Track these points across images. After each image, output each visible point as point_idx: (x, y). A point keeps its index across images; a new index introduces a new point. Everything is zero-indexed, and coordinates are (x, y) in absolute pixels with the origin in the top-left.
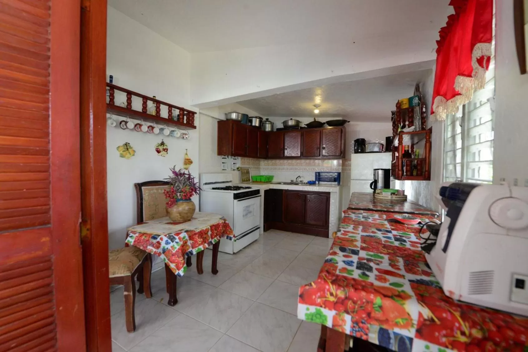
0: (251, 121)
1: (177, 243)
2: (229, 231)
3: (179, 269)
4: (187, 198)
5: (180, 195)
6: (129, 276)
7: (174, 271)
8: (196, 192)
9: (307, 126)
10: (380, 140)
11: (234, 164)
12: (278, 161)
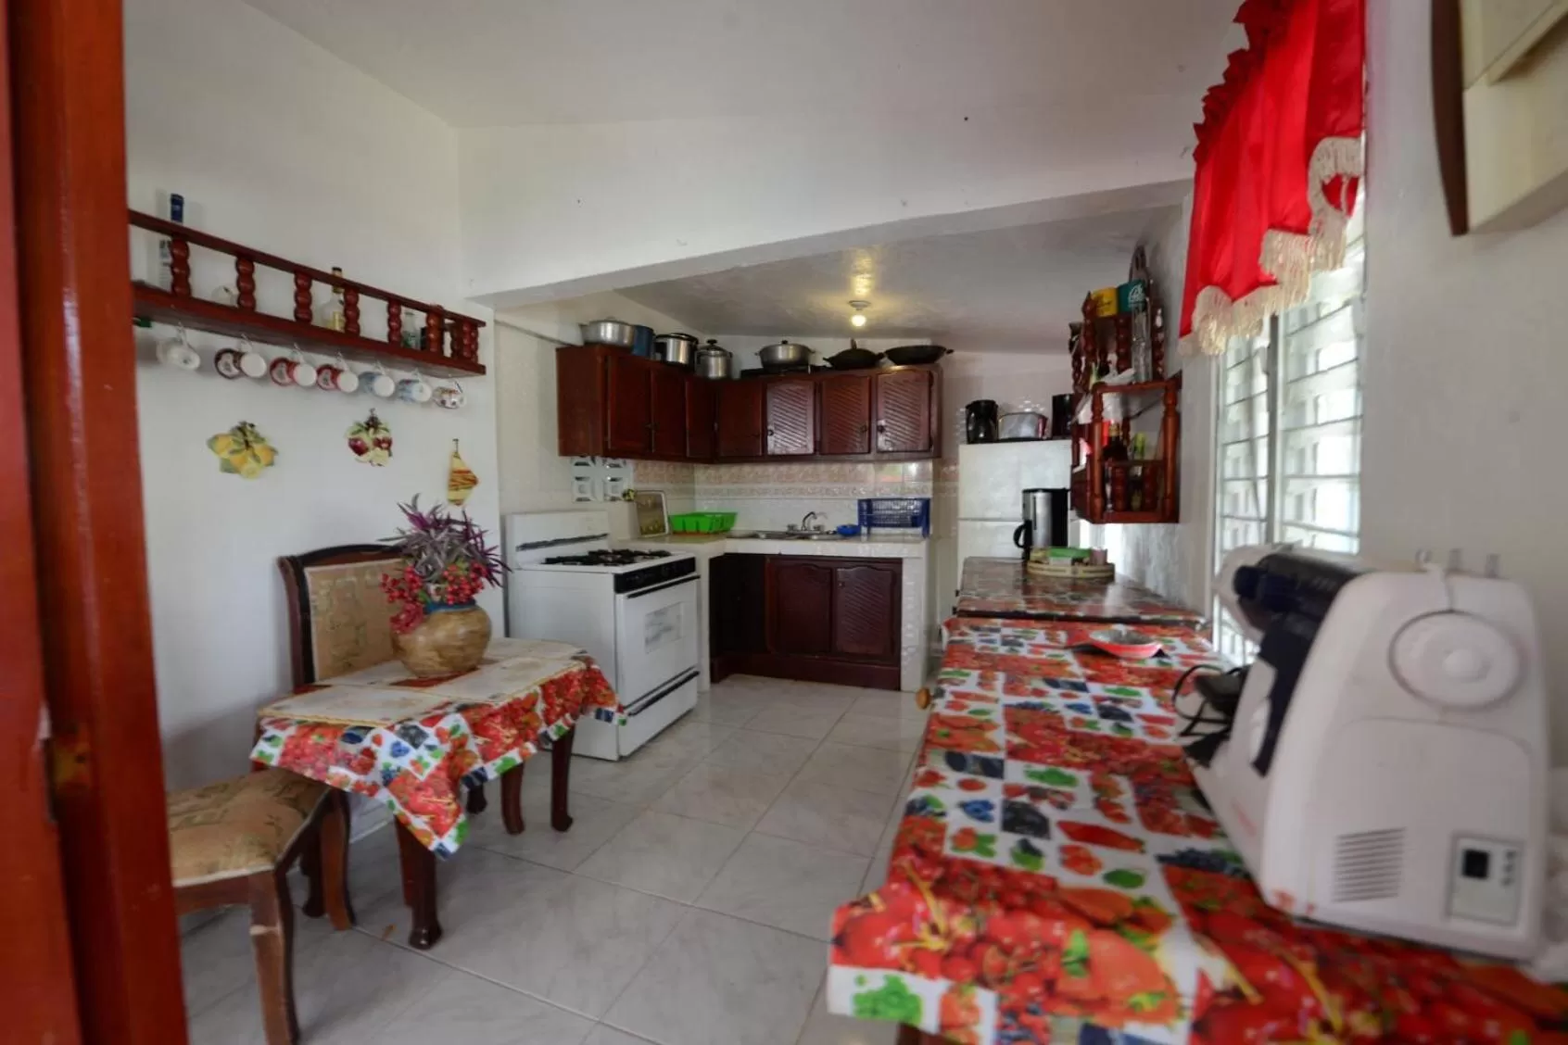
0: (662, 348)
1: (431, 748)
2: (605, 696)
3: (440, 833)
4: (463, 600)
5: (438, 590)
6: (268, 872)
7: (424, 840)
8: (491, 579)
9: (832, 364)
10: (1037, 405)
11: (613, 480)
12: (747, 469)
